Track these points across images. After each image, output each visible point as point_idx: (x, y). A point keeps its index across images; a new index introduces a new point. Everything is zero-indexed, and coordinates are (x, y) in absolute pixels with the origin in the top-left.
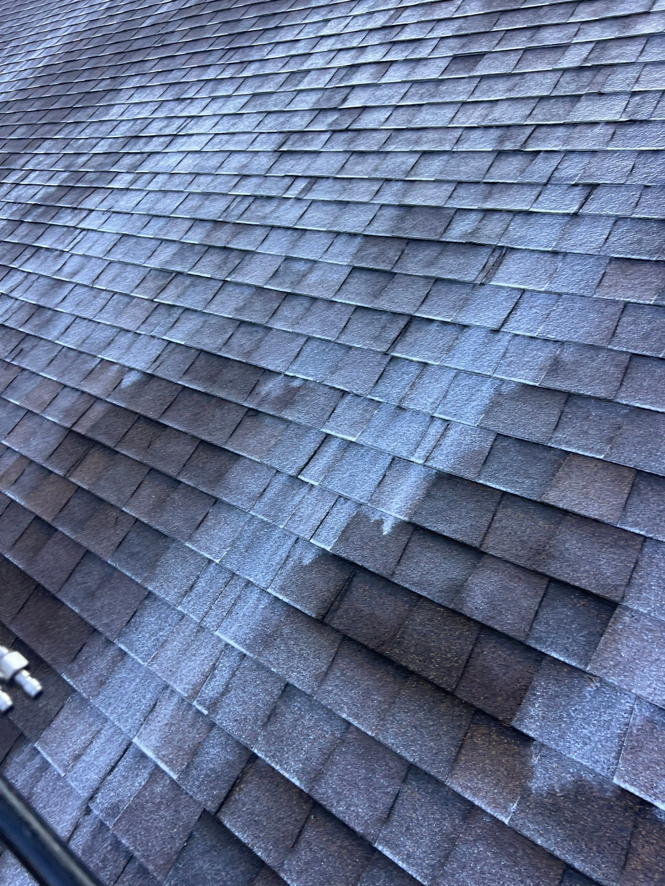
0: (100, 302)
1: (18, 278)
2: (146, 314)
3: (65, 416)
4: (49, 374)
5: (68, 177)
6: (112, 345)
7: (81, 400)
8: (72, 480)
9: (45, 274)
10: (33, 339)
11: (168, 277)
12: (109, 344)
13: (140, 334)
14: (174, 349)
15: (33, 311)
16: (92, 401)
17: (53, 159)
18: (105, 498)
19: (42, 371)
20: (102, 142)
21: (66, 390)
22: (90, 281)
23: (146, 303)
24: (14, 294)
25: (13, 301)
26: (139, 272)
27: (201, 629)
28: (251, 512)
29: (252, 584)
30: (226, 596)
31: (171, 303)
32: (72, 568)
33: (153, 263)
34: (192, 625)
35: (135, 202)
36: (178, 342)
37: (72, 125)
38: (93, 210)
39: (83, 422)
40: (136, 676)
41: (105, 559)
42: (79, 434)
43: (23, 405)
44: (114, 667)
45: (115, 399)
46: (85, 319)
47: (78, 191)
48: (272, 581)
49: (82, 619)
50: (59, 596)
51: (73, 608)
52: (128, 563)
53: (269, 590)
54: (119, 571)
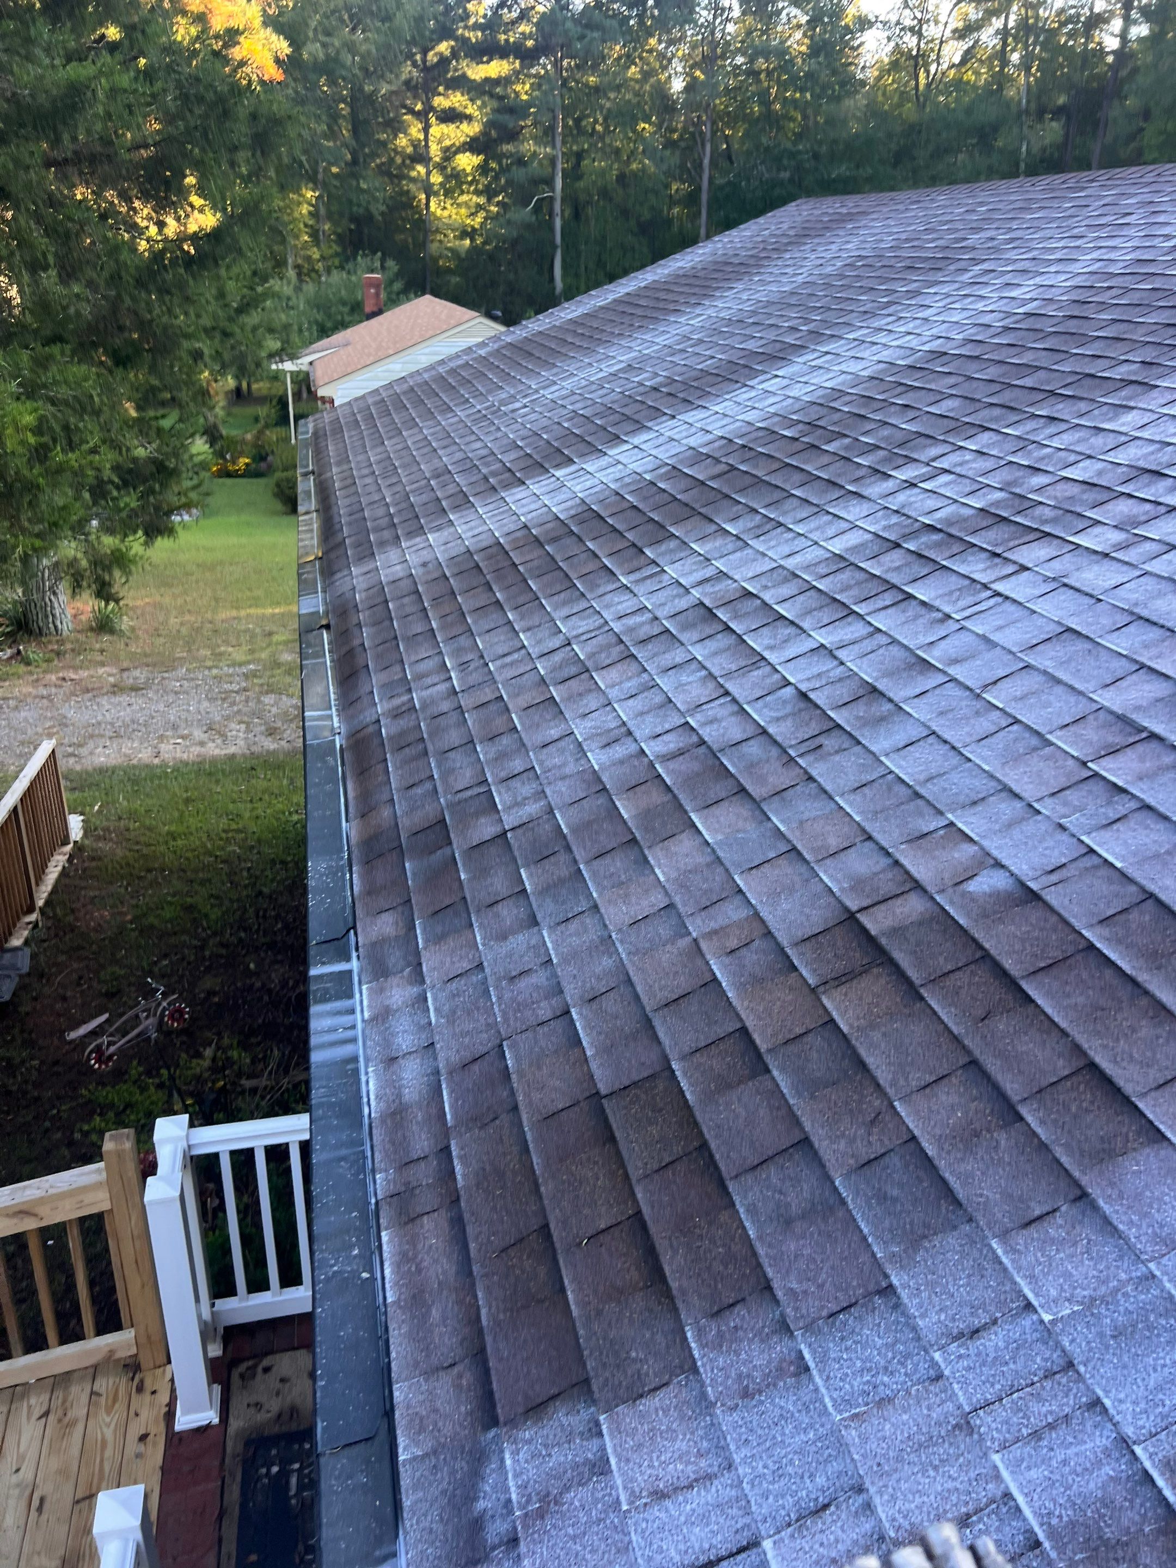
0: (986, 724)
1: (855, 630)
2: (1063, 782)
3: (852, 888)
4: (851, 804)
5: (1004, 500)
6: (979, 808)
7: (890, 875)
8: (825, 1000)
9: (905, 642)
10: (845, 737)
11: (1130, 734)
12: (975, 803)
13: (1039, 812)
14: (1095, 867)
15: (861, 692)
16: (908, 886)
17: (989, 464)
18: (872, 1067)
19: (842, 795)
20: (1088, 462)
21: (868, 844)
22: (980, 683)
23: (1071, 762)
24: (842, 654)
25: (835, 663)
26: (1077, 703)
27: (965, 1425)
28: (1152, 1266)
29: (1105, 1410)
30: (1038, 1397)
31: (1120, 783)
32: (770, 1153)
33: (1111, 699)
34: (950, 1406)
35: (1113, 582)
36: (1111, 859)
37: (1042, 420)
38: (1028, 569)
39: (880, 911)
40: (811, 1426)
41: (832, 1173)
42: (865, 931)
43: (791, 837)
44: (778, 1378)
45: (952, 903)
46: (945, 742)
47: (1013, 528)
48: (1153, 1435)
49: (755, 1254)
50: (731, 1186)
51: (747, 1224)
52: (870, 1207)
53: (1138, 1450)
54: (849, 1211)
